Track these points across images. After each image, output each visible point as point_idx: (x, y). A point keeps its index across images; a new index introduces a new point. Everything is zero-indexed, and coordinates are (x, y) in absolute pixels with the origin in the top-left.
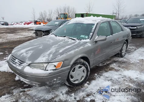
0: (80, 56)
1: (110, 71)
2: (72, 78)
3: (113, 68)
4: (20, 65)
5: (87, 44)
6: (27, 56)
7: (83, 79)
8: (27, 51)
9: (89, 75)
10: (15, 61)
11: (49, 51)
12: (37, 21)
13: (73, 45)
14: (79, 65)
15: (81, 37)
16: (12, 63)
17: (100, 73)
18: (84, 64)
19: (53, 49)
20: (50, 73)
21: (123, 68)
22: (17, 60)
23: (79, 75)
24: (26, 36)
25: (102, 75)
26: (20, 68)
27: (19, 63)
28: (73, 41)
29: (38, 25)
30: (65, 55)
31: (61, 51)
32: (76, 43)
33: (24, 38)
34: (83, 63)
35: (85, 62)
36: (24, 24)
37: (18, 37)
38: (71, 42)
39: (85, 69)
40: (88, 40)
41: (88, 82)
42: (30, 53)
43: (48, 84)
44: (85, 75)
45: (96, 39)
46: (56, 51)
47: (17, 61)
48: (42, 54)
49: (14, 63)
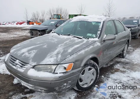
0: (91, 57)
1: (116, 73)
2: (81, 82)
3: (119, 69)
4: (22, 67)
5: (97, 43)
6: (30, 56)
7: (92, 82)
8: (29, 51)
9: (98, 77)
10: (15, 62)
11: (55, 50)
12: (30, 21)
13: (81, 44)
14: (89, 67)
15: (87, 35)
16: (11, 65)
17: (106, 75)
18: (94, 66)
19: (60, 49)
20: (60, 77)
21: (128, 69)
22: (17, 60)
23: (88, 77)
24: (20, 36)
25: (110, 77)
26: (22, 70)
27: (21, 65)
28: (80, 40)
29: (32, 25)
30: (75, 56)
31: (70, 51)
32: (84, 42)
33: (18, 37)
34: (94, 64)
35: (95, 63)
36: (17, 24)
37: (12, 36)
38: (78, 41)
39: (95, 71)
40: (97, 39)
41: (96, 86)
42: (33, 52)
43: (57, 90)
44: (94, 78)
45: (104, 37)
46: (65, 51)
47: (17, 62)
48: (49, 55)
49: (14, 64)
